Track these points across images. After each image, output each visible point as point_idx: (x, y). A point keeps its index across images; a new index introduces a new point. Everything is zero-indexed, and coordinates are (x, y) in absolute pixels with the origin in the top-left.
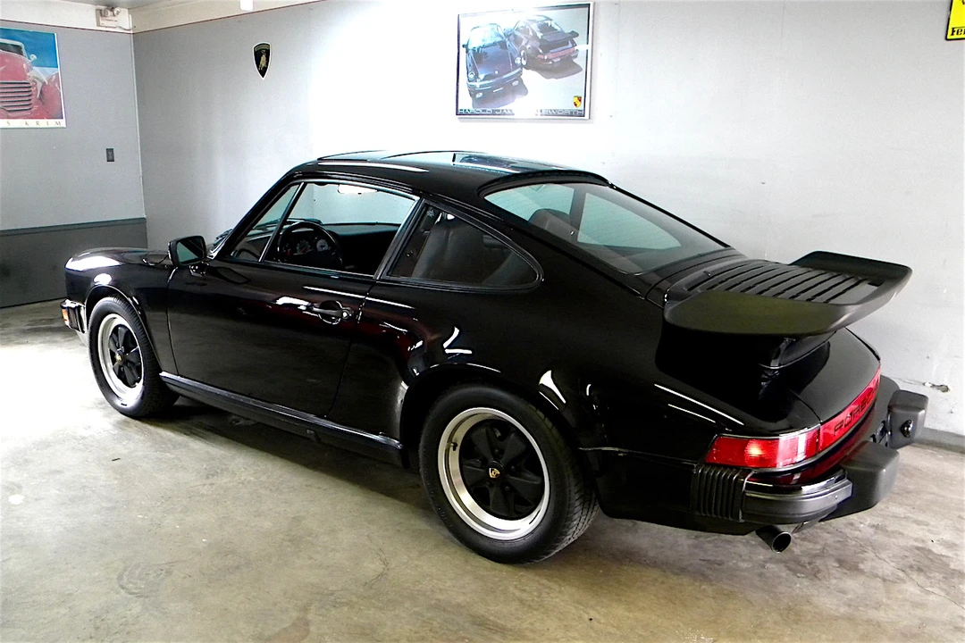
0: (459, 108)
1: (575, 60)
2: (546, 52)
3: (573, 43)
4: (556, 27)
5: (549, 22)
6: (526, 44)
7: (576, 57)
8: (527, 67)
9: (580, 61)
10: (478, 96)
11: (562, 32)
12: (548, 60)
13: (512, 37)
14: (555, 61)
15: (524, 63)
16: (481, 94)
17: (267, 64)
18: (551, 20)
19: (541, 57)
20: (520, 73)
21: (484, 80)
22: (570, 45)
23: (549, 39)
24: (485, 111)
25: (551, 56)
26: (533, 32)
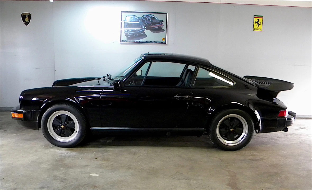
0: (122, 40)
1: (162, 28)
2: (153, 25)
3: (162, 23)
4: (156, 18)
5: (154, 17)
6: (146, 22)
7: (163, 27)
8: (146, 29)
9: (164, 28)
10: (129, 36)
11: (158, 20)
12: (154, 27)
13: (141, 20)
14: (156, 28)
15: (145, 28)
16: (130, 36)
17: (29, 21)
18: (154, 16)
19: (152, 26)
20: (144, 30)
21: (131, 32)
22: (161, 24)
23: (154, 21)
24: (132, 41)
25: (154, 26)
26: (149, 19)
